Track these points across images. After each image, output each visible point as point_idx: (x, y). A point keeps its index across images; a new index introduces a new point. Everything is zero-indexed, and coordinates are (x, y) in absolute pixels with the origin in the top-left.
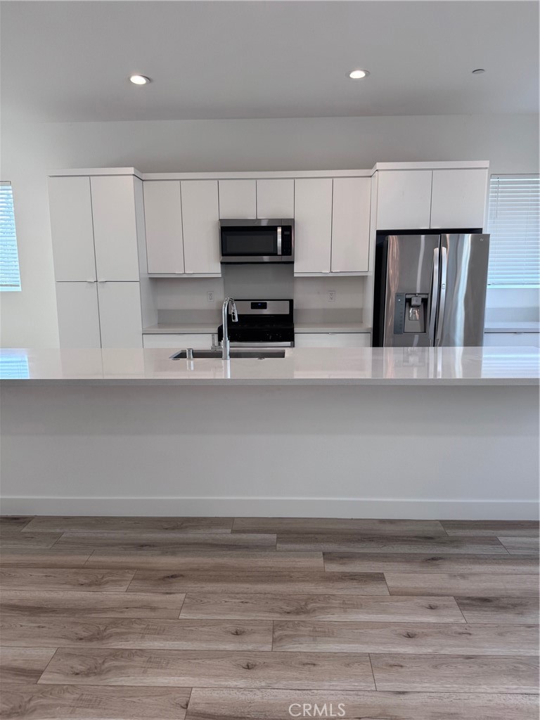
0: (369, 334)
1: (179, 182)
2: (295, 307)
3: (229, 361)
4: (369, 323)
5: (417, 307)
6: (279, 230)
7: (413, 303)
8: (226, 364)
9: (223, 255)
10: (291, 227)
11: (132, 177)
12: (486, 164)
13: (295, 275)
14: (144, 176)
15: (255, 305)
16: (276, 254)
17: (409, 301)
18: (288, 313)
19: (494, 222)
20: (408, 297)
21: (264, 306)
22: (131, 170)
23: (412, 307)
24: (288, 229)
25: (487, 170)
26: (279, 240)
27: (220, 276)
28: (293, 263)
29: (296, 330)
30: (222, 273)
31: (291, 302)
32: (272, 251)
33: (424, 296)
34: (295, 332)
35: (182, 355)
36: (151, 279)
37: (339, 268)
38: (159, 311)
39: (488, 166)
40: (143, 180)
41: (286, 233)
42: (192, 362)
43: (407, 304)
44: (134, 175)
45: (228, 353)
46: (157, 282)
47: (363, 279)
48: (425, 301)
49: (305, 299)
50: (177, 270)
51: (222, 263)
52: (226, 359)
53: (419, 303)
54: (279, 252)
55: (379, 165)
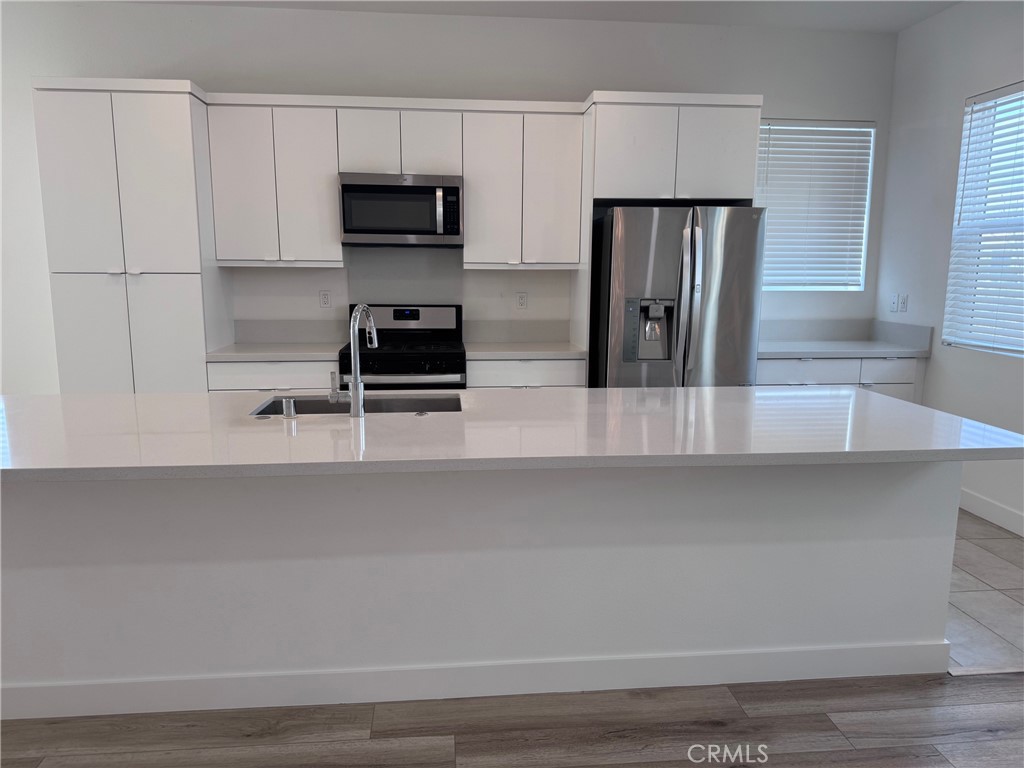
0: (584, 362)
1: (270, 109)
2: (464, 317)
3: (362, 421)
4: (583, 344)
5: (658, 319)
6: (439, 194)
7: (652, 314)
8: (357, 425)
9: (346, 231)
10: (458, 188)
11: (188, 96)
12: (758, 99)
13: (466, 267)
14: (210, 97)
15: (400, 314)
16: (434, 233)
17: (645, 310)
18: (454, 327)
19: (762, 191)
20: (644, 303)
21: (414, 315)
22: (186, 85)
23: (650, 319)
24: (453, 193)
25: (760, 110)
26: (440, 209)
27: (341, 265)
28: (461, 247)
29: (469, 355)
30: (345, 260)
31: (459, 309)
32: (427, 226)
33: (668, 303)
34: (467, 358)
35: (274, 408)
36: (222, 268)
37: (535, 256)
38: (236, 321)
39: (761, 104)
40: (207, 104)
41: (450, 198)
42: (294, 423)
43: (643, 315)
44: (190, 93)
45: (361, 403)
46: (233, 276)
47: (570, 275)
48: (669, 311)
49: (483, 307)
50: (268, 255)
51: (344, 244)
52: (357, 415)
53: (661, 313)
54: (440, 230)
55: (597, 95)
